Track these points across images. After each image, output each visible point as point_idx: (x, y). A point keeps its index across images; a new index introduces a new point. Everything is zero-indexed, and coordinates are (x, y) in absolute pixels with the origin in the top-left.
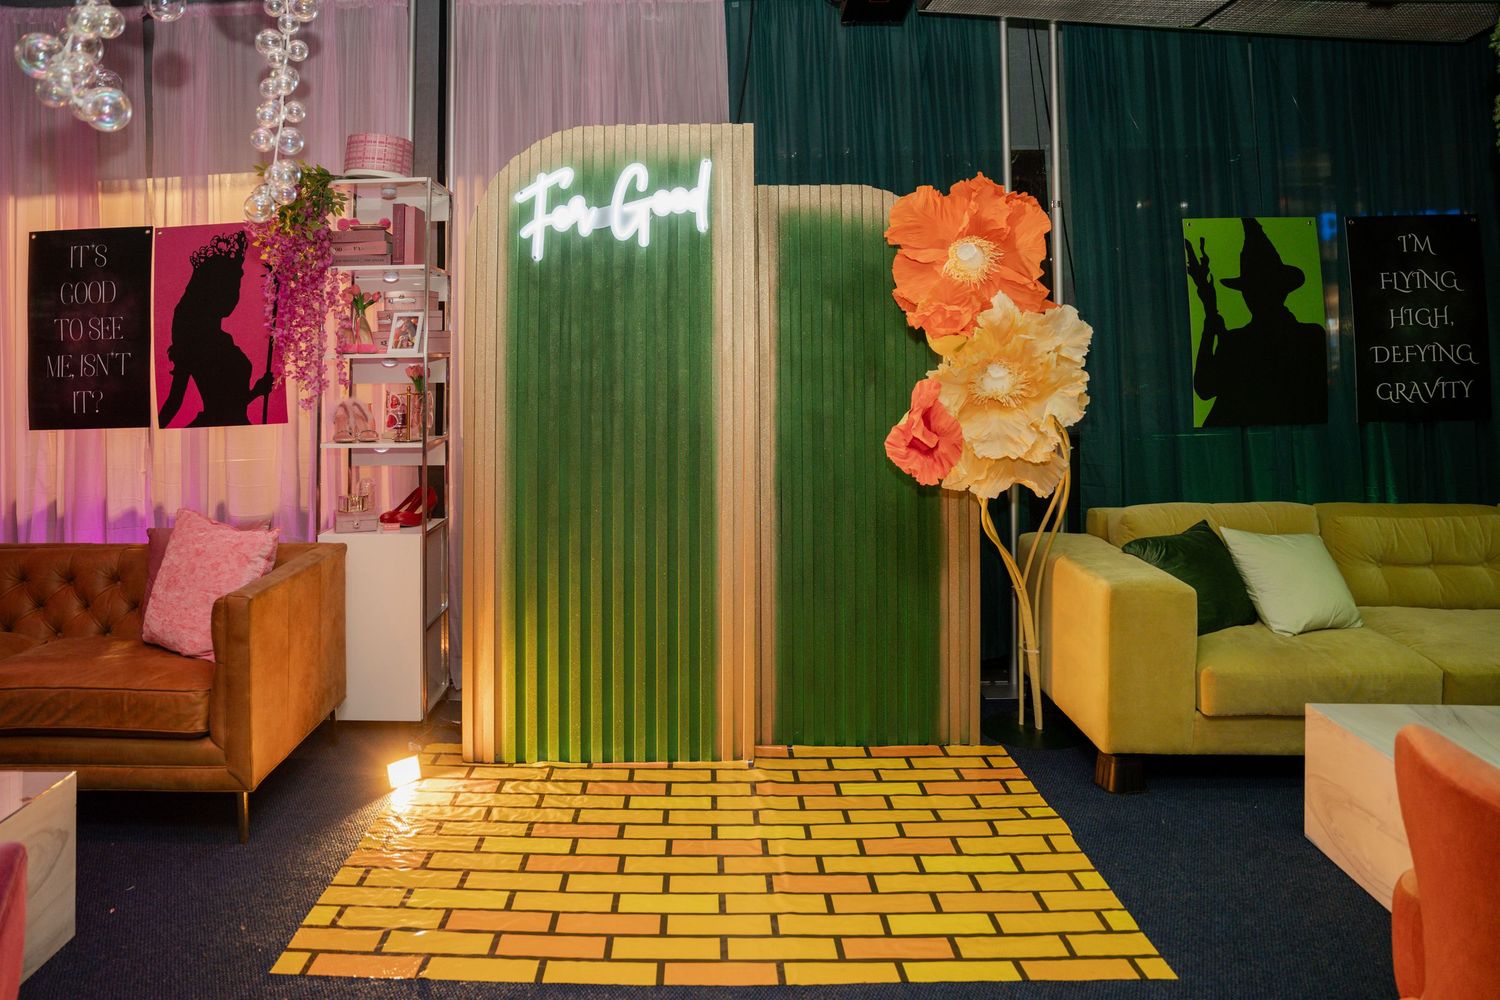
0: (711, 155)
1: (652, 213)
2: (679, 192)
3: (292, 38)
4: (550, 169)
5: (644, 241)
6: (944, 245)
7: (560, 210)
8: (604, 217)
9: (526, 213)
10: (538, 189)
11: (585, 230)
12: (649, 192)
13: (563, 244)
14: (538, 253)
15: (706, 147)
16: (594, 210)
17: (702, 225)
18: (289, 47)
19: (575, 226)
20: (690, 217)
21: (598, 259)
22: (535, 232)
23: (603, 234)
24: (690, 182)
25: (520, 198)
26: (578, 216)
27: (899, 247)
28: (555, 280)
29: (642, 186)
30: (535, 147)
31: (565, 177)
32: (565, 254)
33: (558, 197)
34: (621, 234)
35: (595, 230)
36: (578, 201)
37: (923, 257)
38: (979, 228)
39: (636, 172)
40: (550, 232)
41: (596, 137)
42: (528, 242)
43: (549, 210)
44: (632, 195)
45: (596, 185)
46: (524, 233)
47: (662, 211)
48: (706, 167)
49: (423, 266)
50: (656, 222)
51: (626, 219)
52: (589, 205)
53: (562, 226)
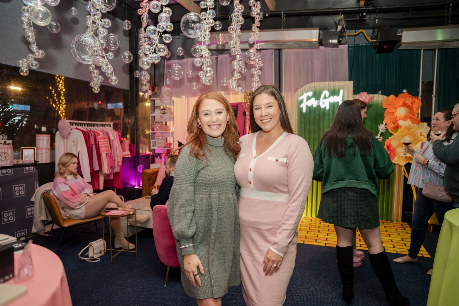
0: (343, 88)
1: (329, 102)
2: (336, 97)
3: (258, 70)
4: (307, 92)
5: (328, 108)
6: (396, 108)
7: (309, 101)
8: (319, 103)
9: (302, 102)
10: (304, 97)
11: (315, 106)
12: (329, 97)
13: (310, 109)
14: (304, 111)
15: (342, 87)
18: (257, 71)
19: (312, 105)
21: (317, 112)
22: (304, 106)
23: (318, 107)
24: (338, 94)
25: (300, 98)
26: (313, 103)
27: (386, 108)
28: (308, 116)
29: (327, 96)
30: (304, 87)
31: (310, 94)
32: (310, 111)
33: (309, 98)
34: (322, 106)
36: (313, 99)
37: (391, 111)
38: (405, 105)
39: (326, 93)
40: (307, 106)
41: (317, 85)
42: (302, 109)
43: (307, 101)
44: (325, 98)
45: (317, 96)
46: (301, 106)
47: (332, 102)
48: (342, 91)
50: (330, 104)
51: (324, 103)
52: (315, 100)
53: (309, 105)
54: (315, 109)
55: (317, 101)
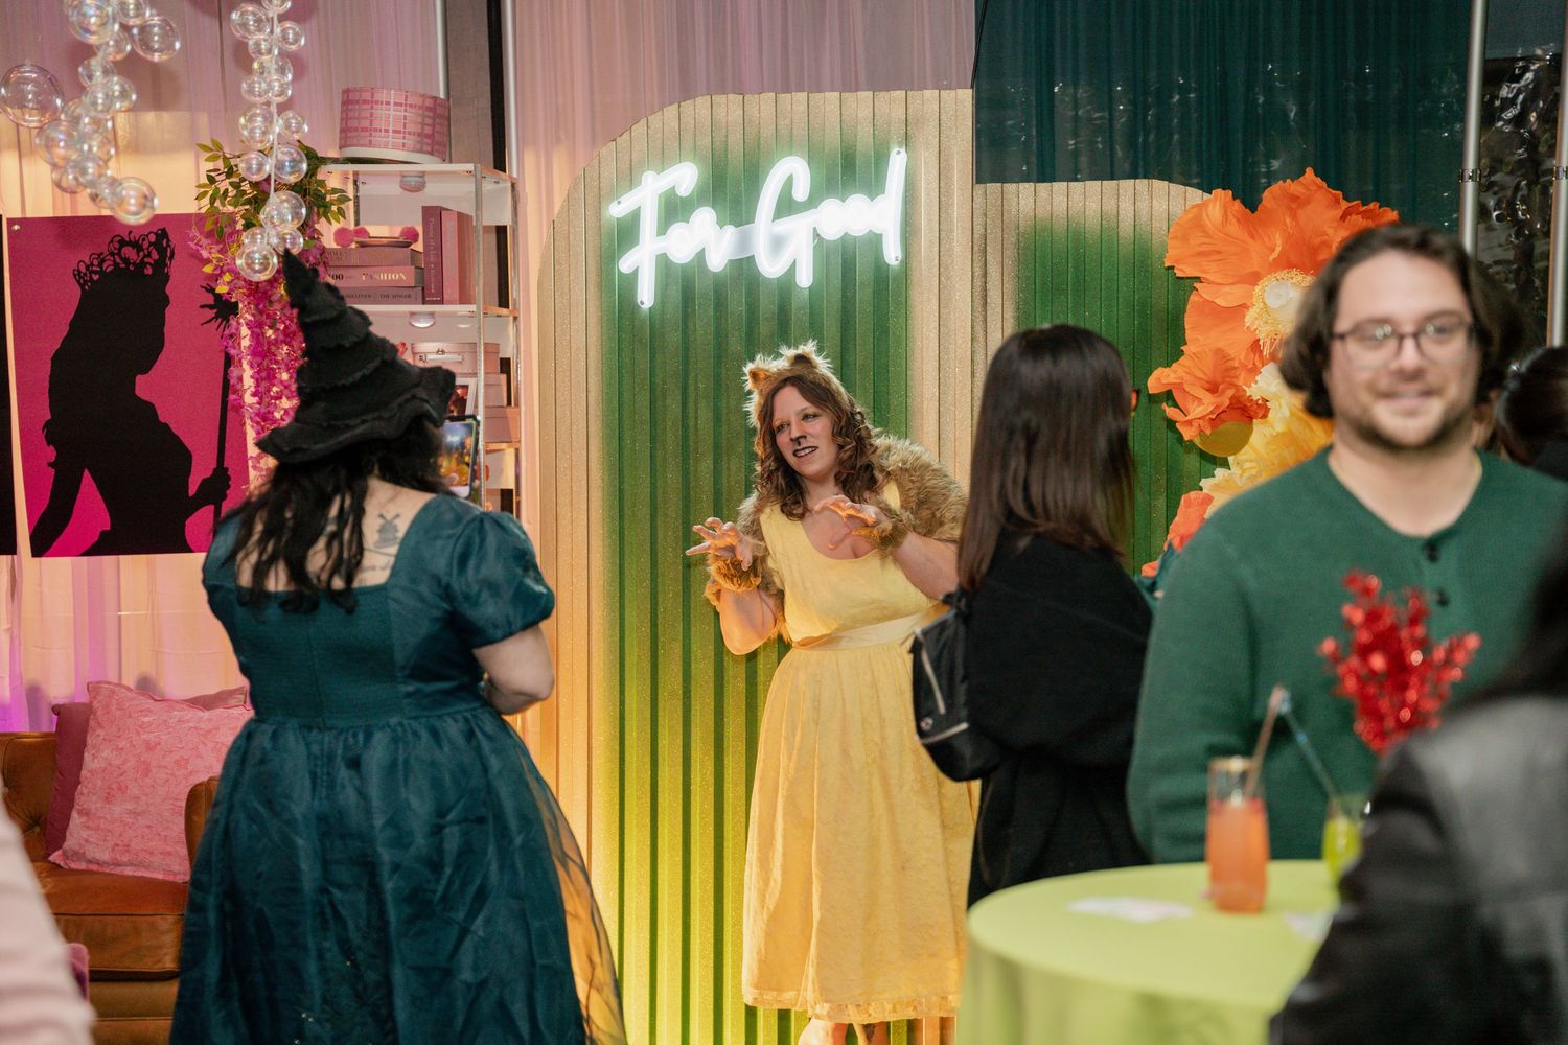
0: (907, 141)
1: (818, 237)
2: (857, 201)
3: (282, 18)
4: (660, 160)
5: (805, 279)
6: (1254, 279)
7: (677, 229)
8: (744, 242)
9: (627, 232)
10: (644, 197)
11: (717, 262)
12: (812, 202)
13: (683, 282)
14: (646, 296)
15: (898, 130)
16: (730, 230)
17: (892, 254)
18: (278, 30)
19: (701, 256)
20: (874, 242)
21: (737, 306)
22: (641, 263)
23: (743, 268)
24: (873, 185)
25: (617, 210)
26: (706, 240)
27: (1198, 279)
28: (674, 338)
29: (801, 192)
30: (639, 129)
31: (685, 177)
32: (687, 296)
33: (674, 210)
34: (770, 268)
35: (730, 261)
36: (705, 216)
37: (1226, 298)
39: (791, 171)
40: (664, 264)
42: (631, 279)
43: (662, 230)
44: (786, 206)
45: (731, 191)
46: (626, 265)
47: (832, 233)
48: (898, 161)
49: (473, 308)
50: (824, 250)
51: (777, 244)
52: (721, 223)
53: (681, 255)
54: (720, 290)
55: (730, 231)
